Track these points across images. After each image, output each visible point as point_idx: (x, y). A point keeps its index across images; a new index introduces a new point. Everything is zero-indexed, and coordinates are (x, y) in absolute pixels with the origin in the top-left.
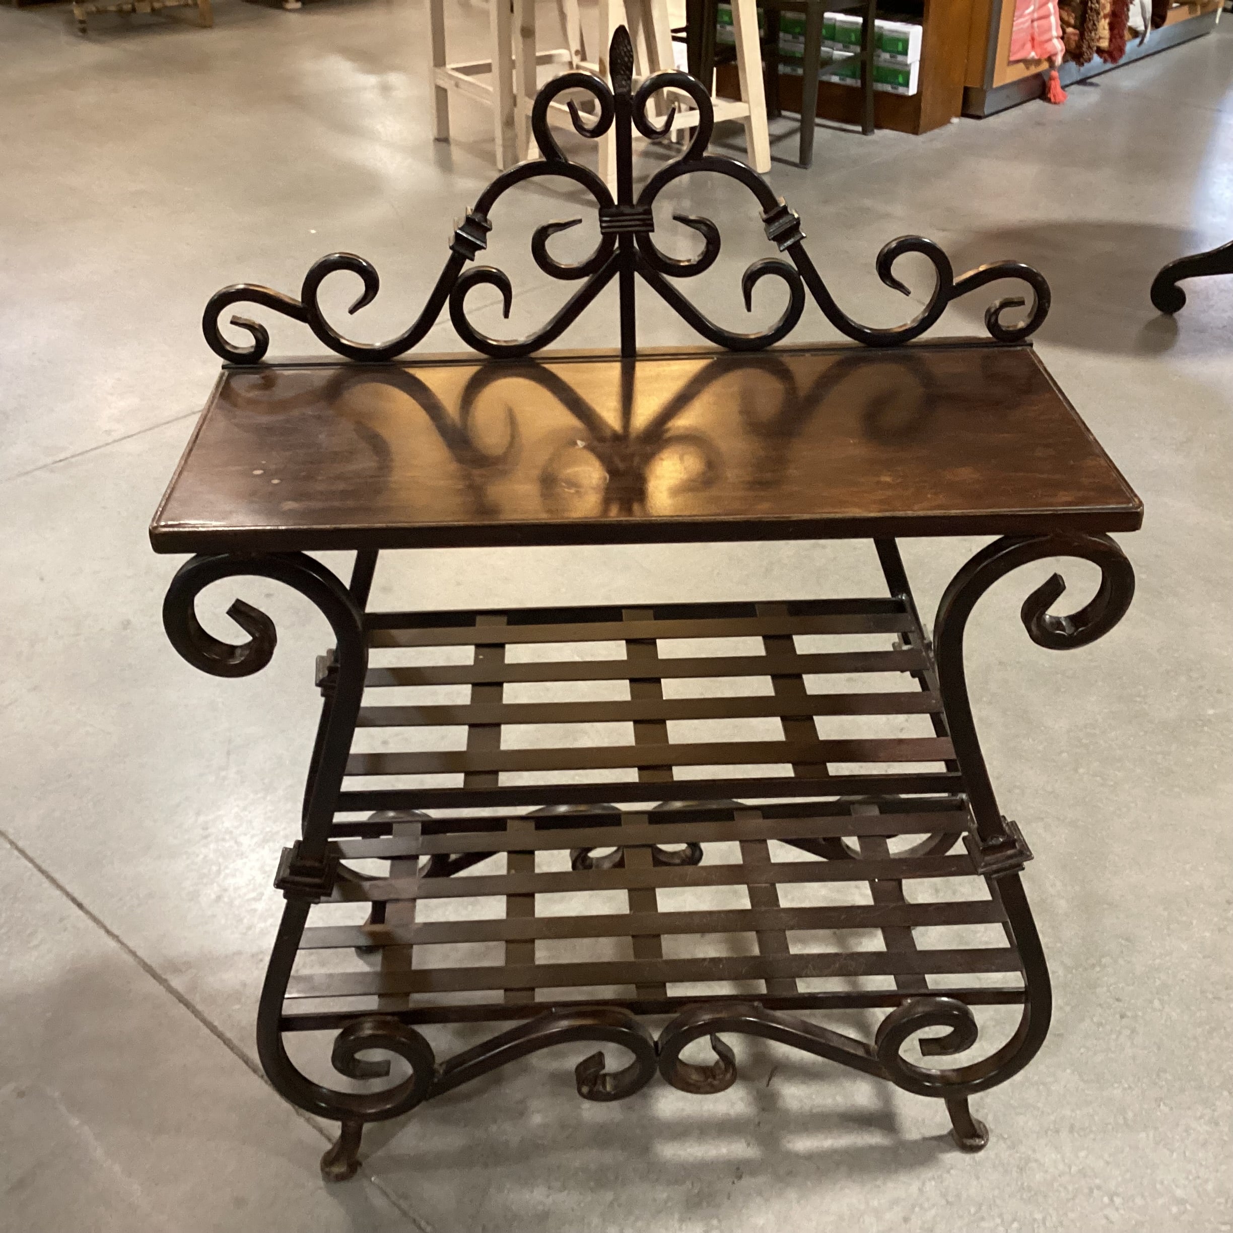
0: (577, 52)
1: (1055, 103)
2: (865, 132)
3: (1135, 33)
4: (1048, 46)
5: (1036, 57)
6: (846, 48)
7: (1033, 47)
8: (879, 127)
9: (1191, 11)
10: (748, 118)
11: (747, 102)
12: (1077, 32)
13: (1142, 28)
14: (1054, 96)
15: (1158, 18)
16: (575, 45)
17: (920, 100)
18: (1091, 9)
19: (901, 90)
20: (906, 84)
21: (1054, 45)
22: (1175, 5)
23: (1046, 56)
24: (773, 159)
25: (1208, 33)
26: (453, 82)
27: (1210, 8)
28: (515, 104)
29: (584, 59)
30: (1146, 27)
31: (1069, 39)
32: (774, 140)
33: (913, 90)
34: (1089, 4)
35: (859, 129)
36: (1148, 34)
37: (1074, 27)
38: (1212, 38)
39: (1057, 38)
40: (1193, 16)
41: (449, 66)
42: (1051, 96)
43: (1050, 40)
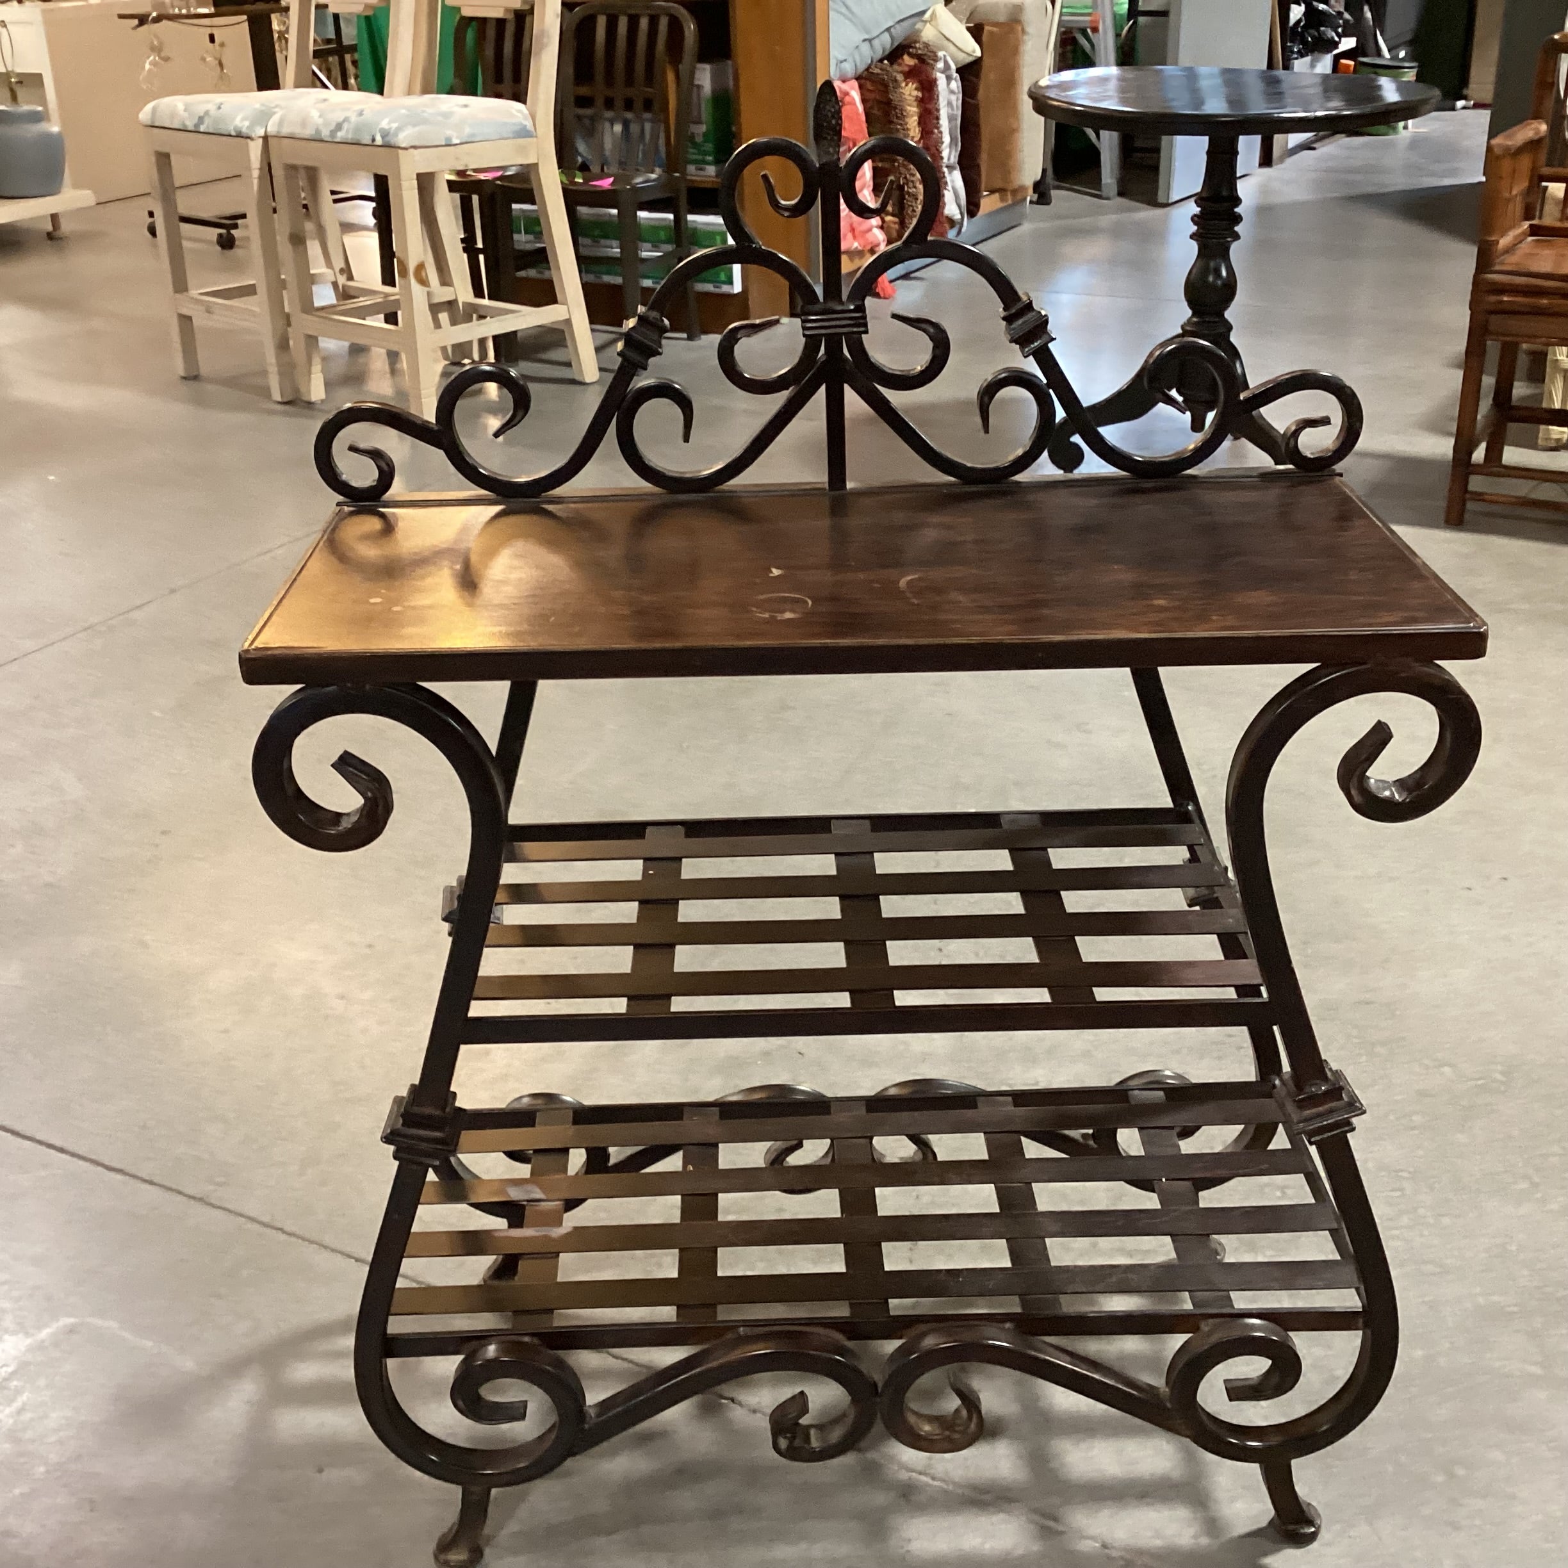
0: (342, 271)
1: (885, 298)
2: (690, 338)
3: (951, 222)
4: (869, 236)
5: (860, 248)
6: (655, 248)
7: (855, 237)
8: (706, 332)
9: (1002, 200)
10: (568, 322)
11: (565, 303)
12: (896, 220)
13: (958, 216)
14: (883, 289)
15: (972, 208)
16: (339, 264)
17: (747, 299)
18: (908, 193)
19: (725, 289)
20: (730, 282)
21: (875, 235)
22: (985, 193)
23: (869, 247)
24: (601, 369)
25: (1020, 224)
26: (203, 308)
27: (1019, 197)
28: (289, 324)
29: (350, 278)
30: (962, 214)
31: (889, 227)
32: (598, 350)
33: (737, 288)
34: (906, 189)
35: (685, 335)
36: (965, 223)
37: (893, 215)
38: (1026, 227)
39: (877, 227)
40: (1005, 204)
41: (194, 293)
42: (879, 290)
43: (870, 230)
